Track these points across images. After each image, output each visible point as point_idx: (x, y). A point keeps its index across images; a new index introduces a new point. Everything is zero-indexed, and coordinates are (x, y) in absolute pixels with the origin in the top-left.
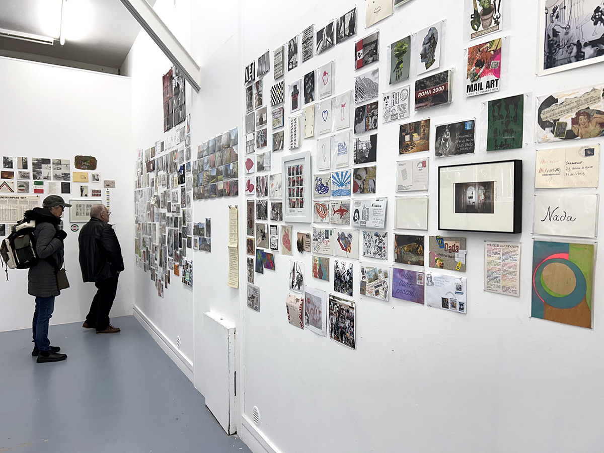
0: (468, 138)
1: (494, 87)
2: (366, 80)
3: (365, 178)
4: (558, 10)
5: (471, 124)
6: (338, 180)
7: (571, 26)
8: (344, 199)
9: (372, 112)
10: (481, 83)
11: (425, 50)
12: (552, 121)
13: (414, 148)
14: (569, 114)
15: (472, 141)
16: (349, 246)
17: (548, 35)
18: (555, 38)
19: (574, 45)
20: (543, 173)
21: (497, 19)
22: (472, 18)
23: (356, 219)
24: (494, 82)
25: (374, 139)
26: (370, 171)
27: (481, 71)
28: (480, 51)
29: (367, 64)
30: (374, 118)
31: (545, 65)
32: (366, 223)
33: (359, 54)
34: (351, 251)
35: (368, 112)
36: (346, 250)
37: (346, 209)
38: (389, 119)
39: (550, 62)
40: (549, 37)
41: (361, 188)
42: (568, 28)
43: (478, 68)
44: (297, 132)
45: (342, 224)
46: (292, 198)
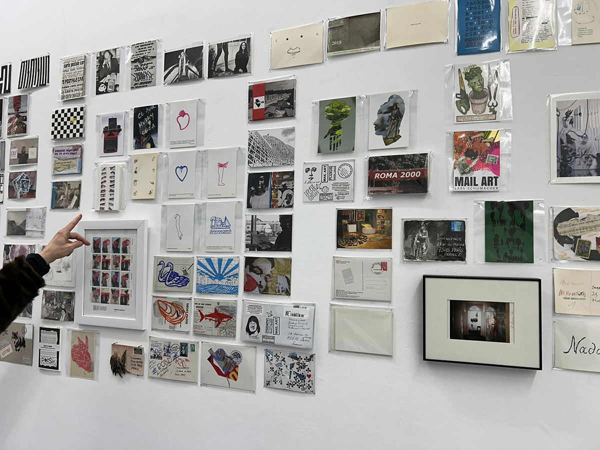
0: (455, 241)
1: (492, 185)
2: (272, 139)
3: (269, 272)
4: (572, 115)
5: (460, 225)
6: (211, 270)
7: (589, 136)
8: (223, 299)
9: (283, 183)
10: (475, 178)
11: (382, 120)
12: (572, 238)
13: (365, 243)
14: (593, 233)
15: (462, 247)
16: (234, 370)
17: (561, 139)
18: (569, 145)
19: (594, 157)
20: (563, 296)
21: (492, 107)
22: (457, 97)
23: (251, 330)
24: (492, 179)
25: (287, 221)
26: (279, 263)
27: (474, 163)
28: (471, 140)
29: (274, 118)
30: (286, 192)
31: (559, 172)
32: (273, 338)
33: (257, 101)
34: (239, 378)
35: (274, 182)
36: (227, 375)
37: (228, 314)
38: (317, 198)
39: (565, 170)
40: (562, 142)
41: (260, 286)
42: (585, 137)
43: (469, 159)
44: (116, 188)
45: (218, 336)
46: (101, 287)
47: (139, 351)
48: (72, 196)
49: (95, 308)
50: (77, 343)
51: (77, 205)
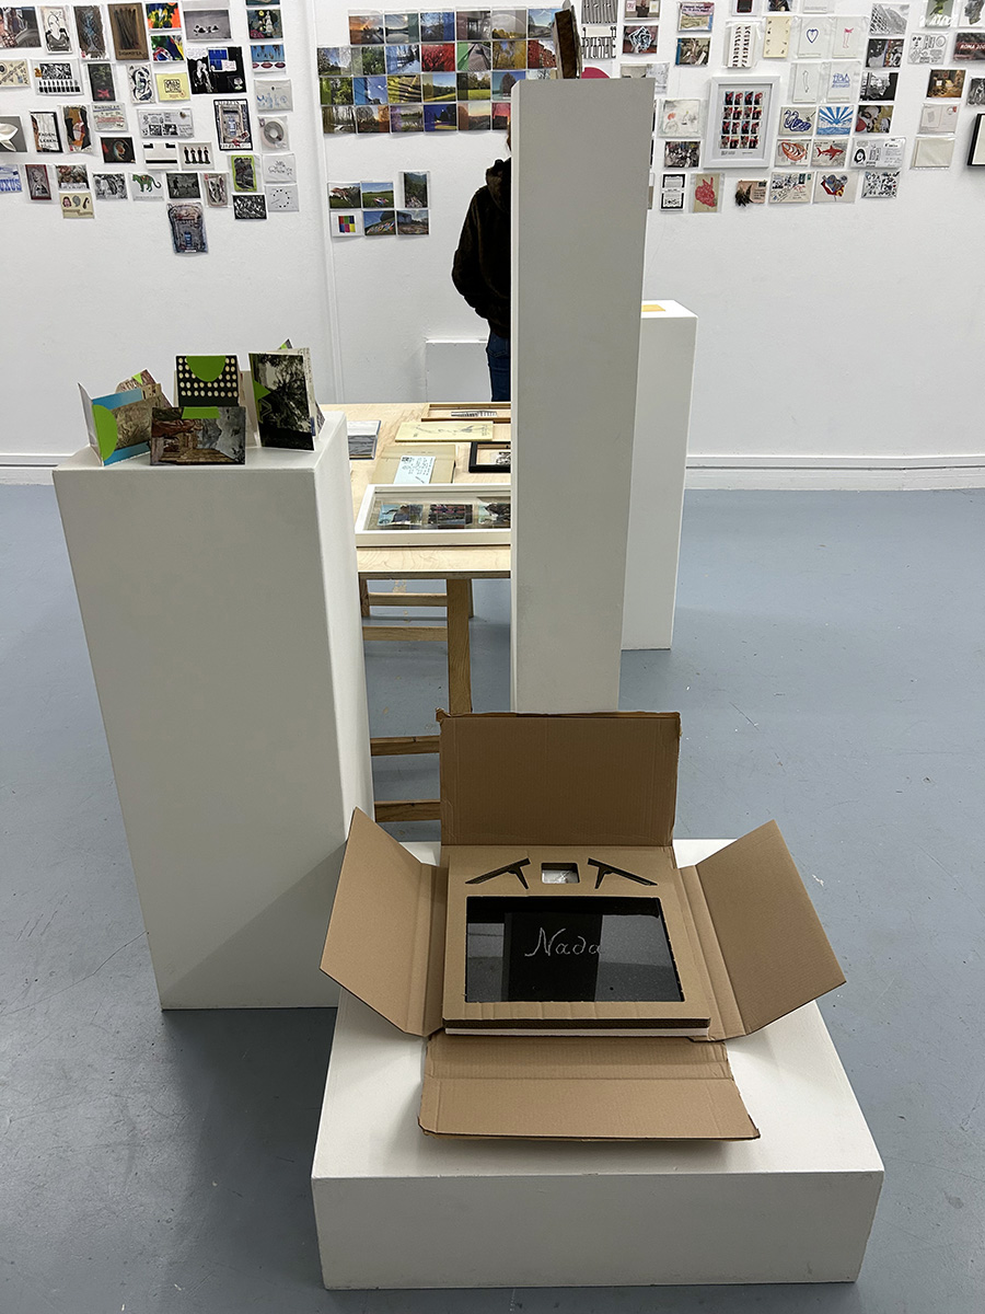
2: (891, 12)
3: (875, 116)
6: (831, 117)
8: (838, 138)
9: (895, 48)
13: (945, 94)
16: (841, 189)
23: (858, 159)
25: (894, 77)
26: (884, 109)
30: (896, 55)
32: (873, 163)
34: (843, 194)
35: (889, 47)
36: (835, 194)
37: (840, 149)
41: (868, 127)
44: (750, 47)
45: (831, 166)
46: (730, 135)
47: (763, 184)
48: (700, 53)
49: (723, 153)
50: (701, 184)
51: (705, 61)
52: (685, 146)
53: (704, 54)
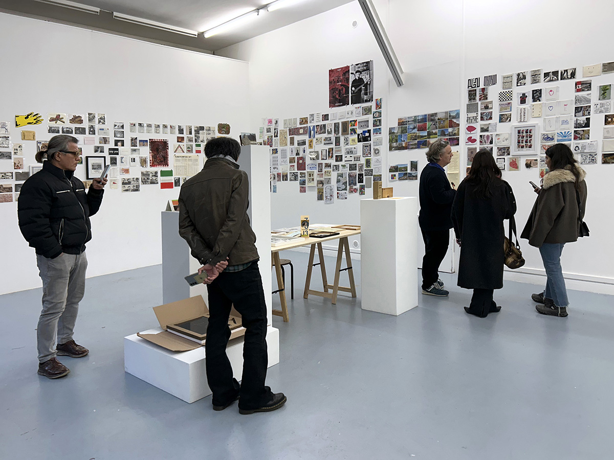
2: (583, 97)
3: (582, 134)
6: (562, 135)
9: (587, 109)
25: (588, 119)
26: (585, 131)
29: (584, 91)
32: (584, 151)
33: (578, 86)
35: (584, 109)
38: (598, 112)
41: (579, 138)
44: (526, 114)
46: (521, 144)
48: (508, 118)
49: (519, 150)
50: (512, 161)
51: (510, 120)
52: (504, 148)
53: (509, 118)
